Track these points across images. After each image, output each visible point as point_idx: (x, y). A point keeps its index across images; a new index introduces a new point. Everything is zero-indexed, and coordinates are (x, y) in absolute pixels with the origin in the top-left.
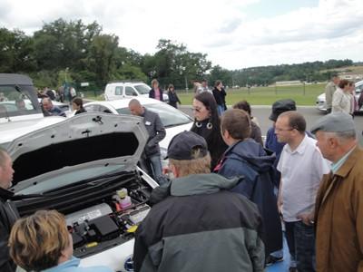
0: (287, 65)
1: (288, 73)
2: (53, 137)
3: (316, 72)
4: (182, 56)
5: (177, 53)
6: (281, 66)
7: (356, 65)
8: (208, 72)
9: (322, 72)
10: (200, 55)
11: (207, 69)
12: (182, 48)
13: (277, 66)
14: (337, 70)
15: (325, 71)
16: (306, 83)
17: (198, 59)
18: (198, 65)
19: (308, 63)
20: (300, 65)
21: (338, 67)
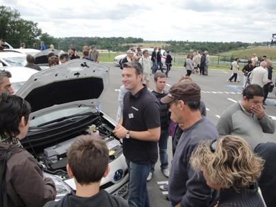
0: (99, 38)
1: (99, 44)
2: (56, 75)
3: (119, 45)
4: (17, 22)
5: (12, 19)
6: (95, 38)
7: (145, 42)
8: (38, 38)
9: (123, 45)
10: (31, 23)
11: (38, 35)
12: (16, 15)
13: (92, 38)
14: (133, 44)
15: (126, 45)
16: (111, 52)
17: (30, 27)
18: (31, 31)
19: (114, 38)
20: (108, 39)
21: (134, 42)
